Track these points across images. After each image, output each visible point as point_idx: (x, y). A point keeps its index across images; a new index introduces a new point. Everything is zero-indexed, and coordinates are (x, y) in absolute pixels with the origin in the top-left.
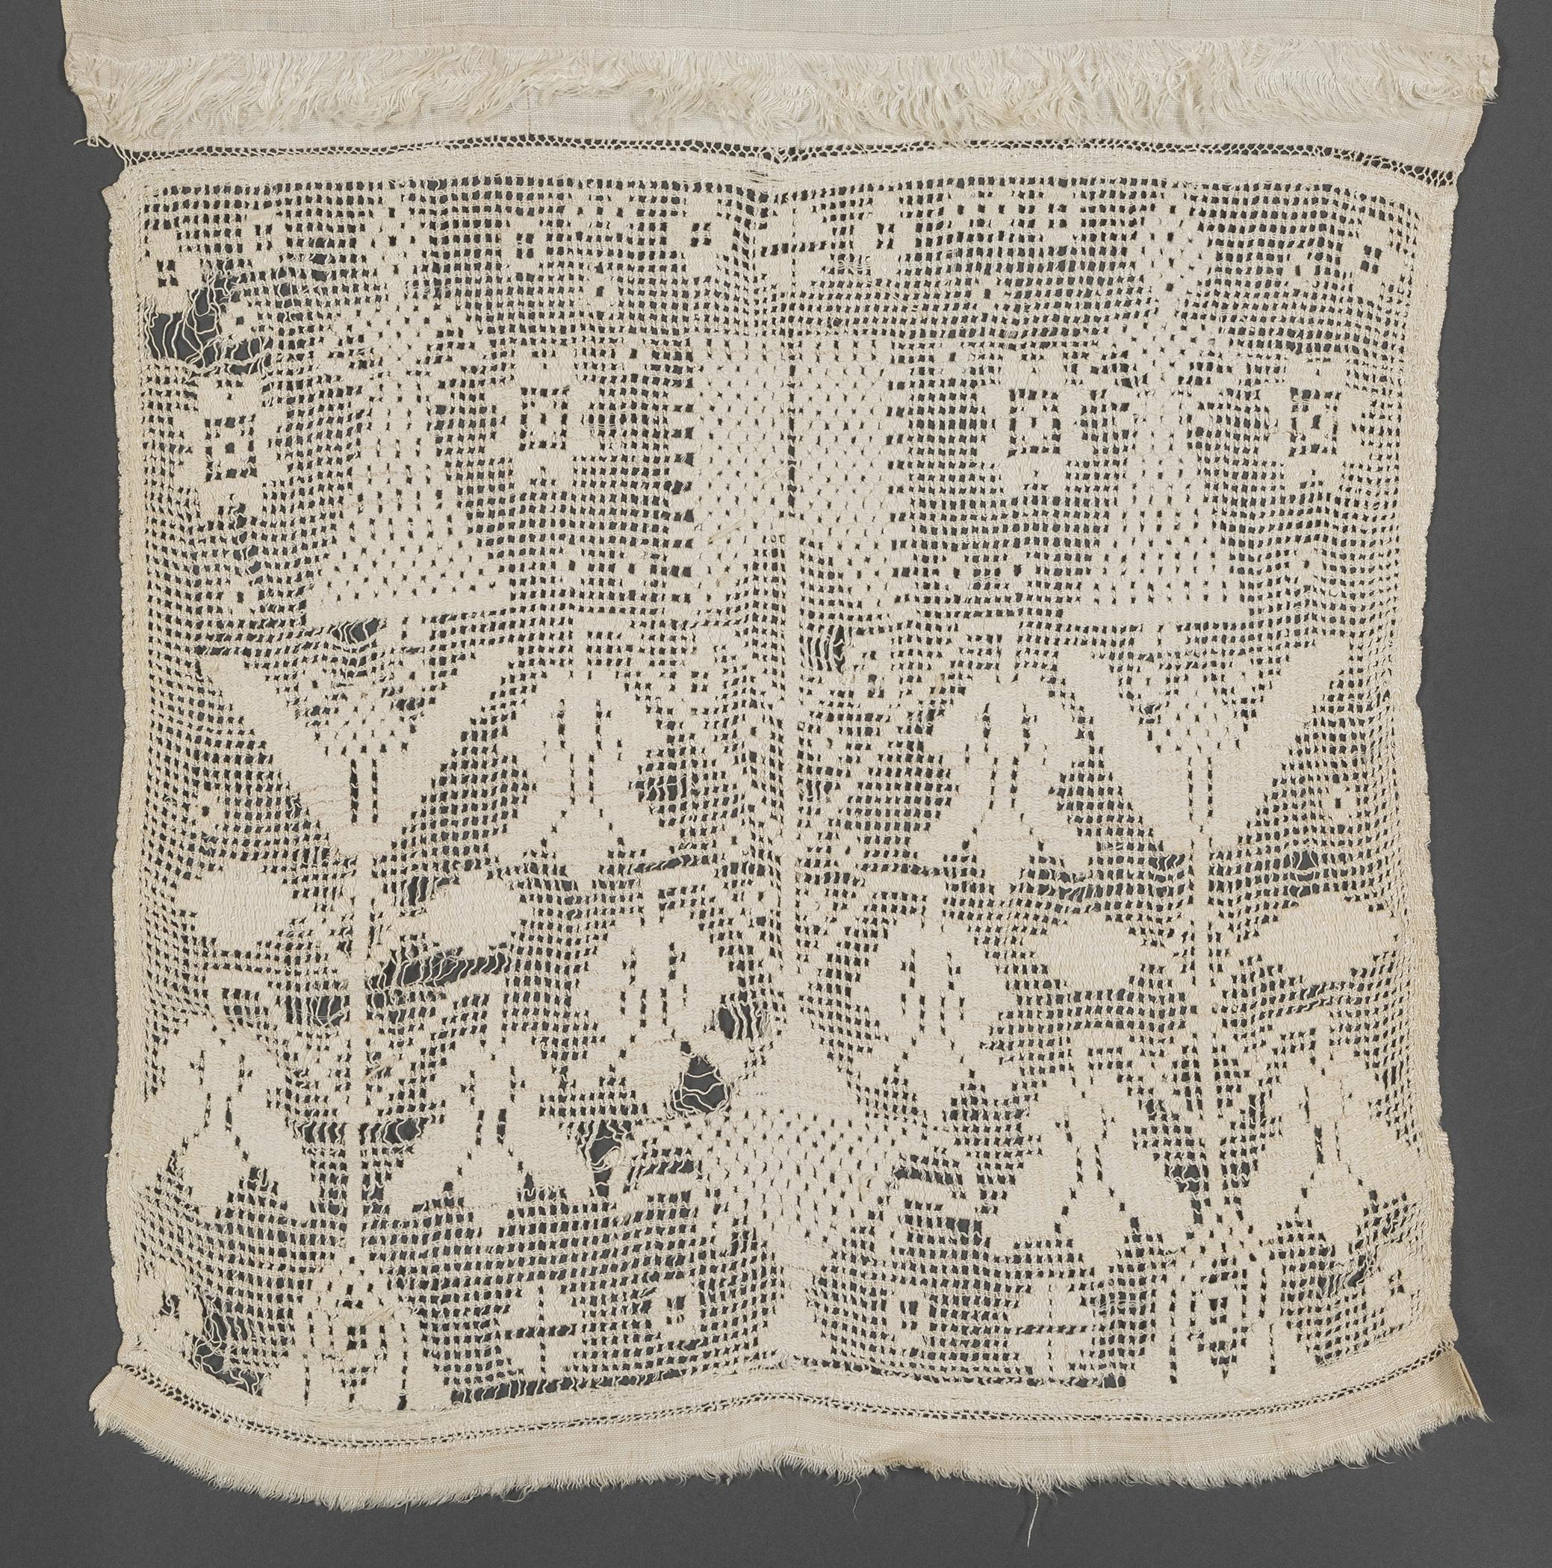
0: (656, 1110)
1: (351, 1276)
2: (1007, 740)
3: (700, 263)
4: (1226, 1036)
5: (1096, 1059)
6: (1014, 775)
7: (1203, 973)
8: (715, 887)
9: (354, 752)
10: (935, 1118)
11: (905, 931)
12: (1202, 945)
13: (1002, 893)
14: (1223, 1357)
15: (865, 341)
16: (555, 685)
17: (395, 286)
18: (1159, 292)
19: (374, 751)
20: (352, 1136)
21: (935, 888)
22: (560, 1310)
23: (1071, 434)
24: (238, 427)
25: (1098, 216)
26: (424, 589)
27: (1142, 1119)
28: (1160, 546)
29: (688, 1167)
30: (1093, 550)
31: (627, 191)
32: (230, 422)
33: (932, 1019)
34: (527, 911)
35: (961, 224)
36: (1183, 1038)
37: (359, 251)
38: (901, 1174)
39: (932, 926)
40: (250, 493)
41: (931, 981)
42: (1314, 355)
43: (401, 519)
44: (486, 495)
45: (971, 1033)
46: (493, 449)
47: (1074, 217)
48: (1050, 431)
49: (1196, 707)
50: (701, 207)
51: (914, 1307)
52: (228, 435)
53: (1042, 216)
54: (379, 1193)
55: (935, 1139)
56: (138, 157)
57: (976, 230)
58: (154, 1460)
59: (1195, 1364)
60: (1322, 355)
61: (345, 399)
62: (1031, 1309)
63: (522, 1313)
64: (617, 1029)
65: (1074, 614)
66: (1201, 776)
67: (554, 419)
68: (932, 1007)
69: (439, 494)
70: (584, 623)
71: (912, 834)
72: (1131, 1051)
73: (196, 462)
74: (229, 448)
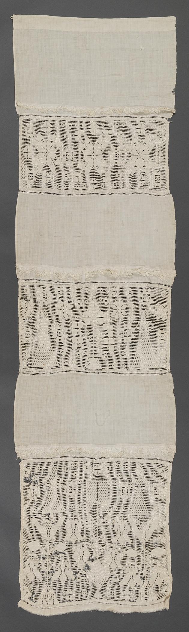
0: (82, 570)
1: (47, 588)
2: (122, 528)
3: (87, 471)
4: (147, 563)
5: (132, 565)
6: (123, 533)
7: (144, 556)
8: (89, 544)
9: (47, 529)
10: (114, 571)
11: (110, 550)
12: (144, 553)
13: (121, 546)
14: (147, 599)
15: (106, 480)
16: (71, 521)
17: (52, 474)
18: (139, 476)
19: (50, 529)
20: (47, 572)
21: (114, 545)
22: (71, 592)
23: (129, 492)
24: (34, 490)
25: (132, 466)
26: (56, 510)
27: (137, 572)
28: (139, 506)
29: (86, 576)
30: (132, 506)
31: (79, 463)
32: (33, 490)
33: (113, 560)
34: (67, 547)
35: (116, 467)
36: (142, 563)
37: (48, 470)
38: (110, 577)
39: (114, 550)
40: (36, 498)
41: (113, 556)
42: (156, 483)
43: (53, 501)
44: (63, 498)
45: (118, 561)
46: (64, 493)
47: (129, 467)
48: (127, 492)
49: (144, 525)
50: (87, 464)
51: (111, 592)
52: (33, 491)
53: (125, 466)
54: (50, 579)
55: (114, 573)
56: (23, 459)
57: (118, 468)
58: (25, 611)
59: (143, 600)
60: (157, 483)
61: (47, 487)
62: (125, 593)
63: (67, 593)
64: (77, 561)
65: (130, 514)
66: (144, 533)
67: (70, 489)
68: (113, 558)
69: (57, 498)
70: (74, 514)
71: (111, 539)
72: (136, 564)
73: (30, 495)
74: (33, 493)
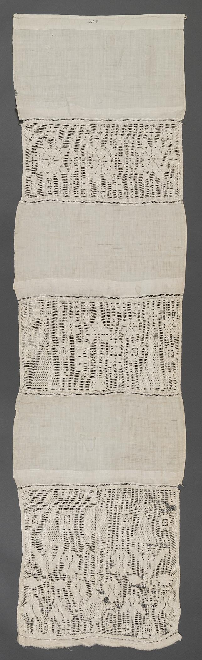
20: (150, 606)
32: (165, 519)
34: (128, 579)
43: (144, 531)
54: (147, 613)
56: (175, 487)
74: (165, 523)
